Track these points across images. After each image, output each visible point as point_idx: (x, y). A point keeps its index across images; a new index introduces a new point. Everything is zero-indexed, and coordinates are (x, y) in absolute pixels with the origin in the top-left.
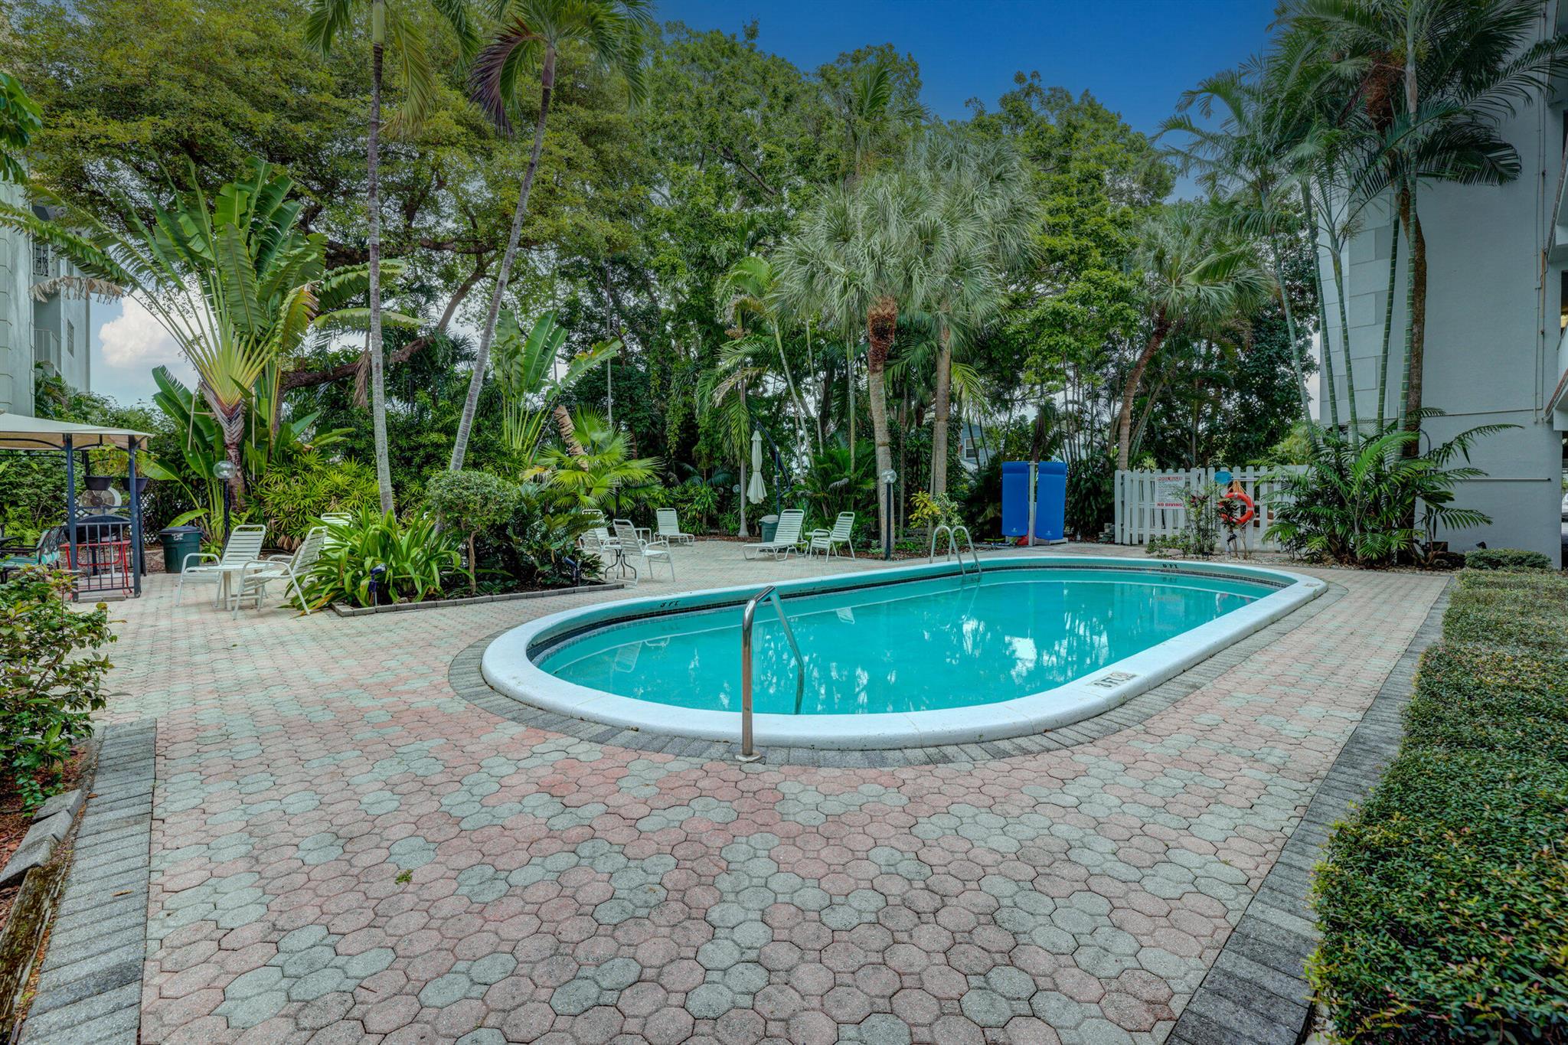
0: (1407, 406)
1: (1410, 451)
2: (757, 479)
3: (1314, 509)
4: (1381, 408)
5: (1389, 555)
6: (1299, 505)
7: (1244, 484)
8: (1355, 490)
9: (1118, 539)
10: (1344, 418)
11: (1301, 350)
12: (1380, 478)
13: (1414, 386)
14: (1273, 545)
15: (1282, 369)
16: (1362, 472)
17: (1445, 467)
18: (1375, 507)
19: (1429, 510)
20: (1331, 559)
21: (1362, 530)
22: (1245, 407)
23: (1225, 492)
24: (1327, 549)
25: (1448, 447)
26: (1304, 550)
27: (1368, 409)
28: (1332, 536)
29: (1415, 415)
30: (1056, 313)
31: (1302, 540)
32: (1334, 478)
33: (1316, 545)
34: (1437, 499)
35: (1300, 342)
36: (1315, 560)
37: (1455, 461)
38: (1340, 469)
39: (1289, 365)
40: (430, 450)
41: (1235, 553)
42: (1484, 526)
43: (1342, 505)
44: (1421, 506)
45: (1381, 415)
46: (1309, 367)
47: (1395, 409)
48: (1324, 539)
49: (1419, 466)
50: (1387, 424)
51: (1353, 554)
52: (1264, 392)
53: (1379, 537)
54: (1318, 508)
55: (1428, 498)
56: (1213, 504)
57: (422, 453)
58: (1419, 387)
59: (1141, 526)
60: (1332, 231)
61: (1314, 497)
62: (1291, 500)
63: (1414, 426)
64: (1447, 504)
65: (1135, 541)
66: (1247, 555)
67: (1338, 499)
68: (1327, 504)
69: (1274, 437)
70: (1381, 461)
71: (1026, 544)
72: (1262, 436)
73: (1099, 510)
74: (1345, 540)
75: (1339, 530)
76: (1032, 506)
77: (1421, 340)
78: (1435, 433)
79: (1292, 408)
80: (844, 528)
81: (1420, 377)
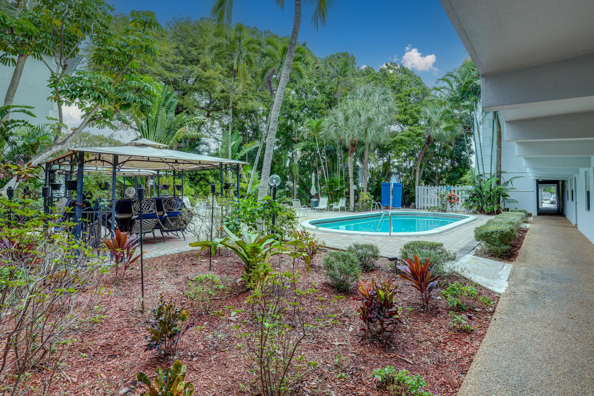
0: (497, 171)
1: (498, 183)
2: (313, 187)
3: (474, 199)
4: (491, 171)
5: (494, 212)
6: (470, 197)
7: (454, 191)
8: (484, 194)
9: (417, 207)
10: (481, 172)
11: (469, 147)
12: (491, 190)
13: (499, 165)
14: (463, 209)
15: (464, 153)
16: (486, 189)
17: (507, 188)
18: (489, 198)
19: (503, 199)
20: (479, 213)
21: (487, 204)
22: (452, 164)
23: (449, 193)
24: (478, 210)
25: (508, 182)
26: (471, 210)
27: (487, 170)
28: (479, 206)
29: (499, 173)
30: (401, 140)
31: (471, 207)
32: (479, 190)
33: (475, 209)
34: (505, 196)
35: (469, 145)
36: (474, 213)
37: (510, 186)
38: (481, 188)
39: (466, 151)
40: (202, 176)
41: (453, 211)
42: (516, 203)
43: (481, 198)
44: (501, 198)
45: (491, 173)
46: (472, 152)
47: (494, 171)
48: (477, 207)
49: (501, 187)
50: (493, 175)
51: (484, 211)
52: (459, 161)
53: (491, 206)
54: (475, 198)
55: (503, 196)
56: (446, 197)
57: (199, 177)
58: (500, 165)
59: (424, 203)
60: (477, 123)
61: (474, 195)
62: (468, 196)
63: (499, 176)
64: (507, 198)
65: (422, 208)
66: (456, 212)
67: (480, 196)
68: (478, 197)
69: (461, 175)
70: (491, 185)
71: (389, 209)
72: (458, 175)
73: (409, 198)
74: (482, 207)
75: (481, 204)
76: (391, 197)
77: (500, 152)
78: (505, 178)
79: (467, 166)
80: (342, 203)
81: (501, 162)
